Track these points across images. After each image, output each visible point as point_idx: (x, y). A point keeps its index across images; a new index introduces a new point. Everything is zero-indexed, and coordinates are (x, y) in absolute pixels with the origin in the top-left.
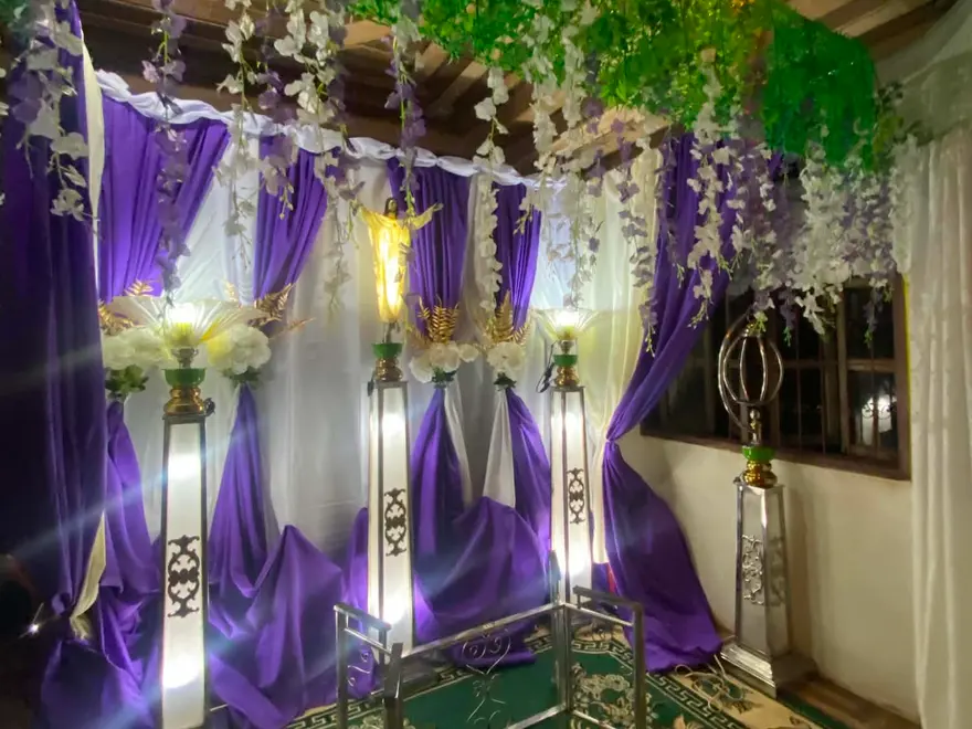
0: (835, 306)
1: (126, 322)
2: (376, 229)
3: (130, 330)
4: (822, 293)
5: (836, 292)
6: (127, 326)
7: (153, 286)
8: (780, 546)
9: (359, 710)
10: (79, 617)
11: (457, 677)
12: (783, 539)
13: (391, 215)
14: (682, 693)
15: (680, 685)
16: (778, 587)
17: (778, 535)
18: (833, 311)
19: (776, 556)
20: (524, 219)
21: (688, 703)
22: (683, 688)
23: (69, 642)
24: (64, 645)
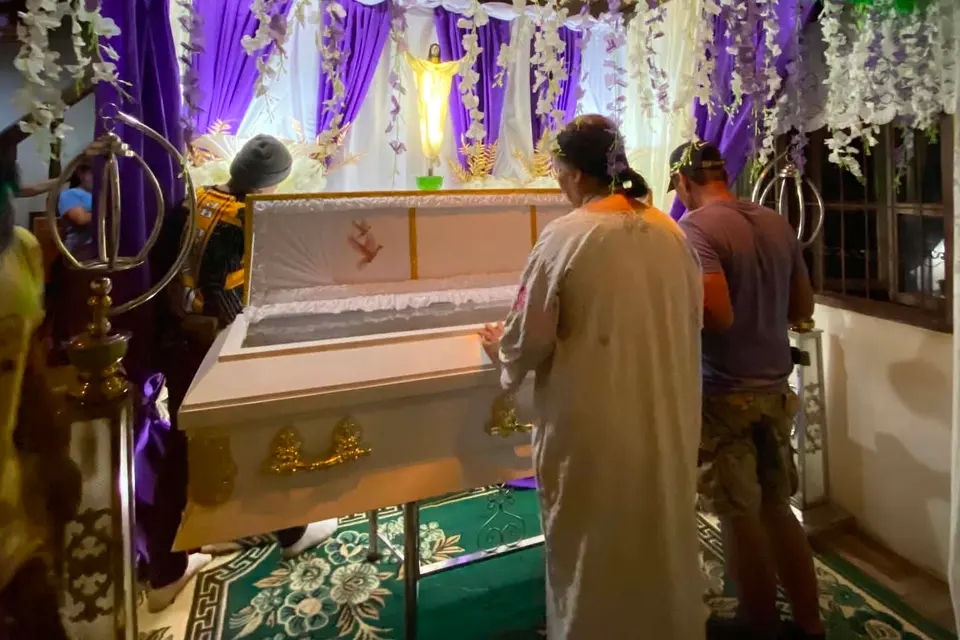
0: (871, 148)
1: (208, 155)
2: (420, 74)
3: (212, 162)
4: (859, 134)
5: (873, 134)
6: (209, 159)
7: (231, 124)
8: (816, 392)
9: (396, 509)
10: (164, 401)
11: (488, 489)
12: (821, 385)
13: (435, 59)
14: (706, 531)
15: (704, 522)
16: (813, 434)
17: (816, 381)
18: (868, 153)
19: (812, 403)
20: (502, 74)
21: (711, 541)
22: (708, 526)
23: (156, 422)
24: (152, 423)
